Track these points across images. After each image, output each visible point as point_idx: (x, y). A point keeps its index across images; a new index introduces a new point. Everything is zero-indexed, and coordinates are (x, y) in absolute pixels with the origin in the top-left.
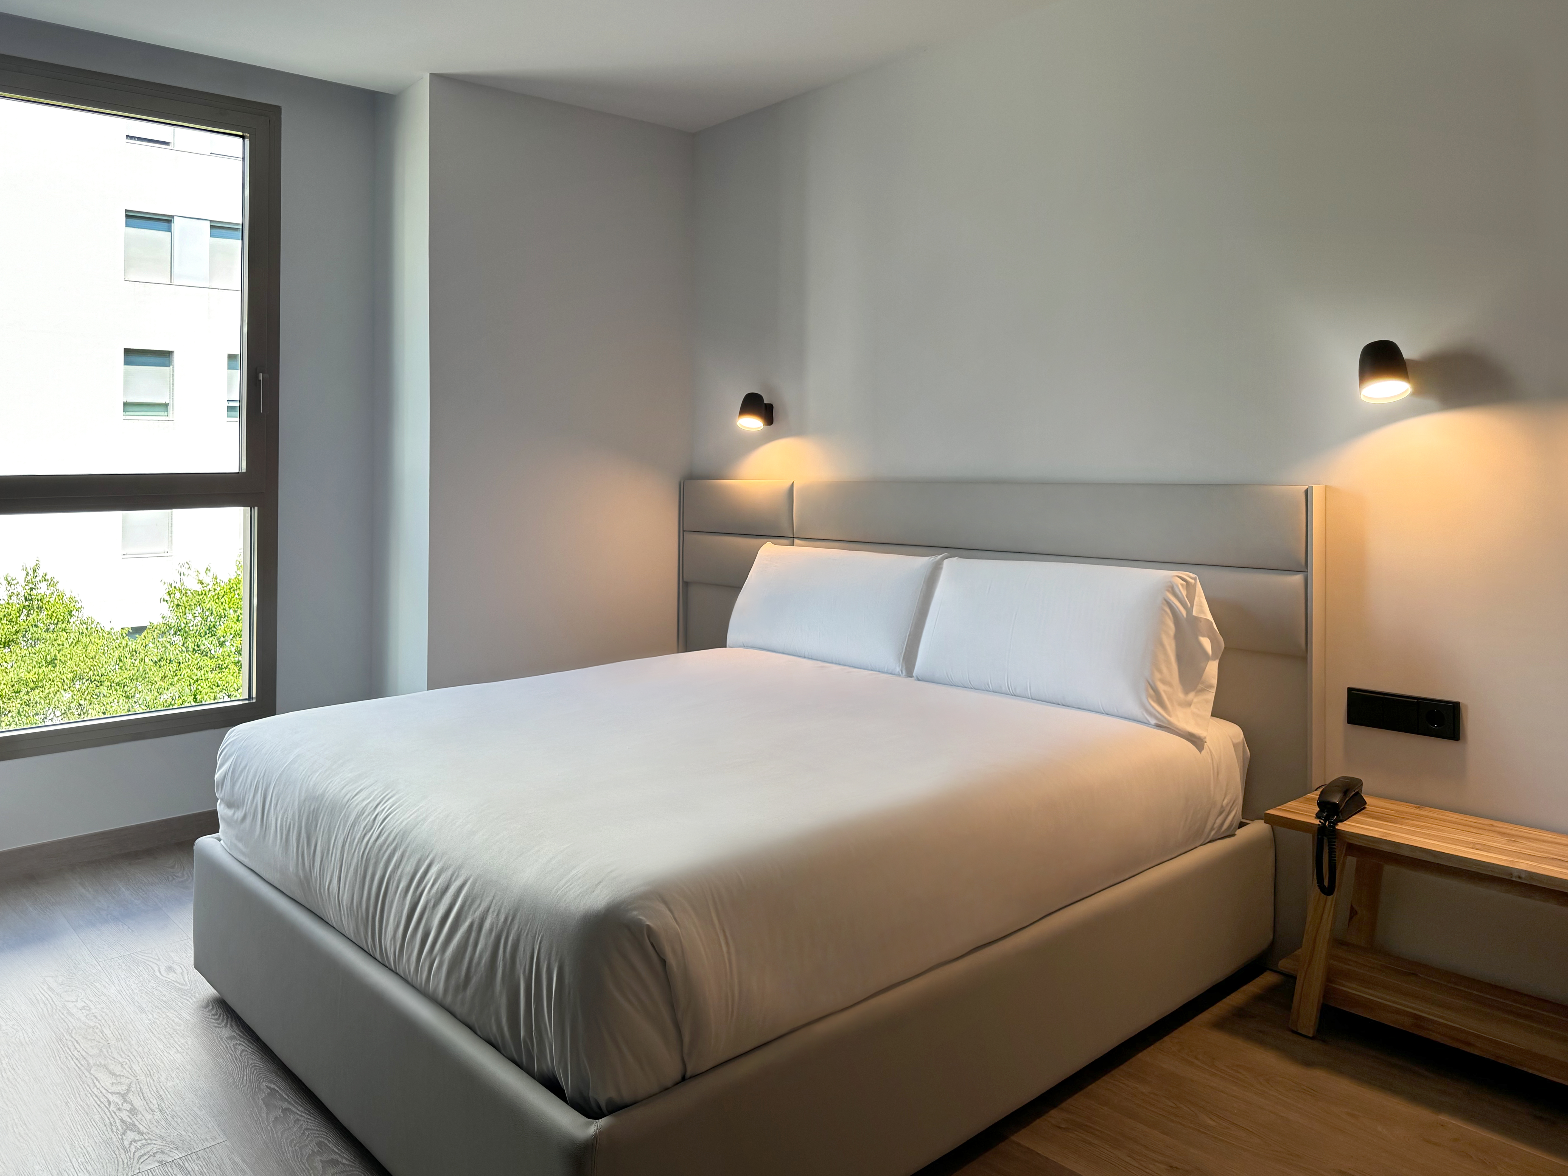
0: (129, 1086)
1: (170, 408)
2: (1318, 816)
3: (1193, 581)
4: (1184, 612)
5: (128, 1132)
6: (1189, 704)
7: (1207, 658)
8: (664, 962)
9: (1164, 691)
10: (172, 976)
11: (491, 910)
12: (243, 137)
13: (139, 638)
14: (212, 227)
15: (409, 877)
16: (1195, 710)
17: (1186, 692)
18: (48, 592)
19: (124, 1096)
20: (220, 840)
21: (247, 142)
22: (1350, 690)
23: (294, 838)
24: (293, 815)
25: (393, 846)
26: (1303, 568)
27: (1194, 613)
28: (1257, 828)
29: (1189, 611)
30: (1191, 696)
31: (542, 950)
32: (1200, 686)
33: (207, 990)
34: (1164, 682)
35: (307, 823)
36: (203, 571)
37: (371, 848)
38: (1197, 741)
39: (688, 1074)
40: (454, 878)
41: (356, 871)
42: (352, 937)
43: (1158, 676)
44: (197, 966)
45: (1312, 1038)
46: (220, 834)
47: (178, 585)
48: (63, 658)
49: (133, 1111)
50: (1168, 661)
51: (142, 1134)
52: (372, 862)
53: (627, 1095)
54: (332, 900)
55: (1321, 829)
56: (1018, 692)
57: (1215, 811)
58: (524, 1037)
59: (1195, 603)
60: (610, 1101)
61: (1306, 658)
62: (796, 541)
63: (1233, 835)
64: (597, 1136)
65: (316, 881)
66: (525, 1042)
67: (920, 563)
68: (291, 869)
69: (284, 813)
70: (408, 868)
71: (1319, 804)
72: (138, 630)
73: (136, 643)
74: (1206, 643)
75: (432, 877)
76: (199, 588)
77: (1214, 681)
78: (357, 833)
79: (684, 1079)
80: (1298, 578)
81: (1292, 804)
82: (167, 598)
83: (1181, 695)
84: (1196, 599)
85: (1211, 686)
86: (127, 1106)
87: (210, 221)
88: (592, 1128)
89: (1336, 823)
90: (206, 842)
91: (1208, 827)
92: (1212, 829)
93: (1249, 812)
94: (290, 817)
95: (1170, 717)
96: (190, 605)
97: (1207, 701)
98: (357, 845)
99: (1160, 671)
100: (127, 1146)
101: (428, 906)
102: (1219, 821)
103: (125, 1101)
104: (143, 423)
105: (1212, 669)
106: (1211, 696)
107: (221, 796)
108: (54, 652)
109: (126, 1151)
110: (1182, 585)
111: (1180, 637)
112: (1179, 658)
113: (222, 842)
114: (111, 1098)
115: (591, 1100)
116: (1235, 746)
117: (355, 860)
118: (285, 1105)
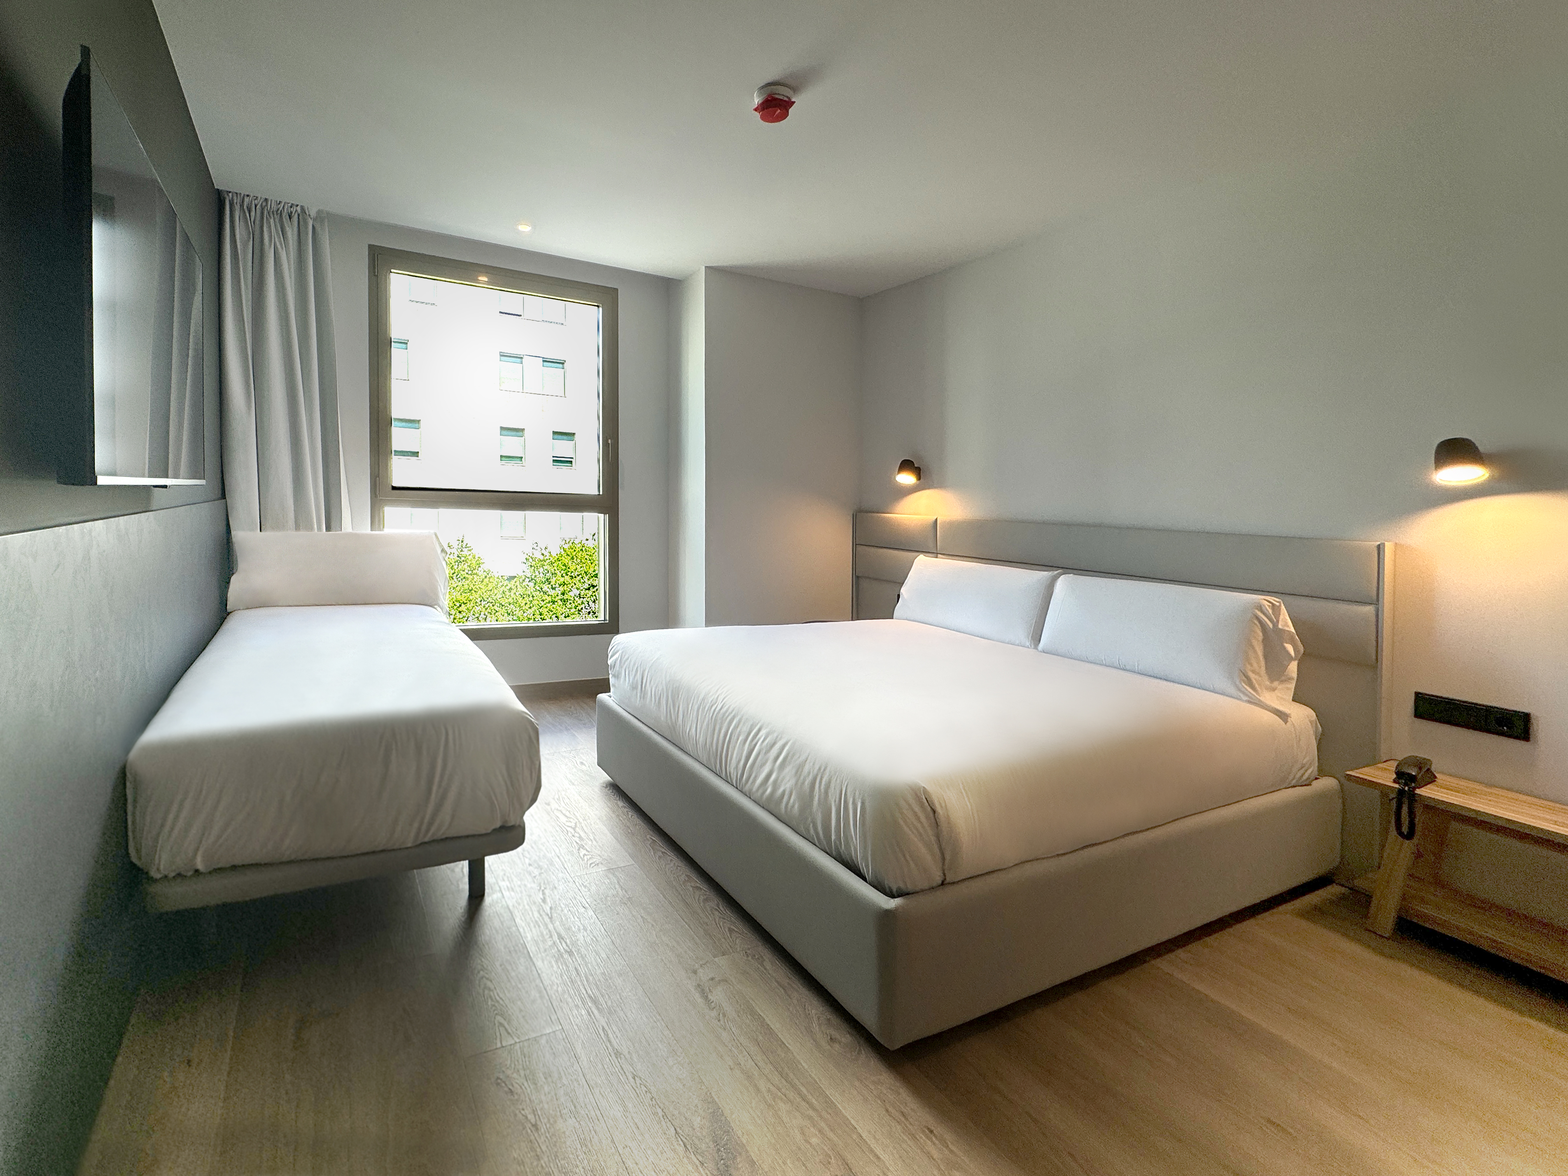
0: (576, 824)
1: (523, 459)
2: (1395, 781)
3: (1278, 604)
4: (1271, 626)
5: (581, 849)
6: (1274, 689)
7: (1291, 659)
8: (934, 812)
9: (1255, 679)
10: (584, 767)
11: (808, 761)
12: (598, 306)
13: (513, 582)
14: (544, 361)
15: (746, 734)
16: (1279, 695)
17: (1272, 681)
18: (468, 554)
19: (574, 829)
20: (610, 697)
21: (601, 309)
22: (1417, 694)
23: (664, 702)
24: (663, 689)
25: (732, 714)
26: (1376, 601)
27: (1280, 626)
28: (1327, 783)
29: (1275, 625)
30: (1276, 684)
31: (848, 791)
32: (1283, 678)
33: (606, 778)
34: (1253, 672)
35: (672, 695)
36: (543, 548)
37: (717, 713)
38: (1283, 716)
39: (948, 880)
40: (778, 738)
41: (708, 725)
42: (705, 763)
43: (1249, 667)
44: (598, 765)
45: (1388, 939)
46: (611, 694)
47: (531, 555)
48: (476, 590)
49: (580, 838)
50: (1257, 657)
51: (589, 852)
52: (719, 721)
53: (910, 888)
54: (691, 740)
55: (1401, 792)
56: (1128, 667)
57: (1299, 766)
58: (834, 840)
59: (1280, 620)
60: (899, 888)
61: (1377, 667)
62: (939, 555)
63: (1310, 785)
64: (896, 909)
65: (680, 727)
66: (835, 843)
67: (1040, 576)
68: (662, 719)
69: (656, 688)
70: (745, 729)
71: (1396, 773)
72: (512, 578)
73: (512, 584)
74: (1290, 648)
75: (762, 736)
76: (542, 558)
77: (1295, 675)
78: (706, 704)
79: (943, 884)
80: (1369, 609)
81: (1366, 770)
82: (525, 561)
83: (1268, 683)
84: (1281, 617)
85: (1291, 679)
86: (576, 835)
87: (543, 358)
88: (891, 904)
89: (1414, 788)
90: (602, 696)
91: (1291, 778)
92: (1294, 779)
93: (1322, 772)
94: (660, 689)
95: (1260, 696)
96: (537, 566)
97: (1288, 689)
98: (707, 711)
99: (1251, 665)
100: (582, 857)
101: (761, 753)
102: (1299, 775)
103: (575, 832)
104: (510, 466)
105: (1293, 667)
106: (1292, 686)
107: (613, 673)
108: (472, 586)
109: (583, 860)
110: (1269, 606)
111: (1267, 641)
112: (1266, 657)
113: (612, 698)
114: (569, 829)
115: (887, 886)
116: (1311, 722)
117: (707, 719)
118: (663, 850)
